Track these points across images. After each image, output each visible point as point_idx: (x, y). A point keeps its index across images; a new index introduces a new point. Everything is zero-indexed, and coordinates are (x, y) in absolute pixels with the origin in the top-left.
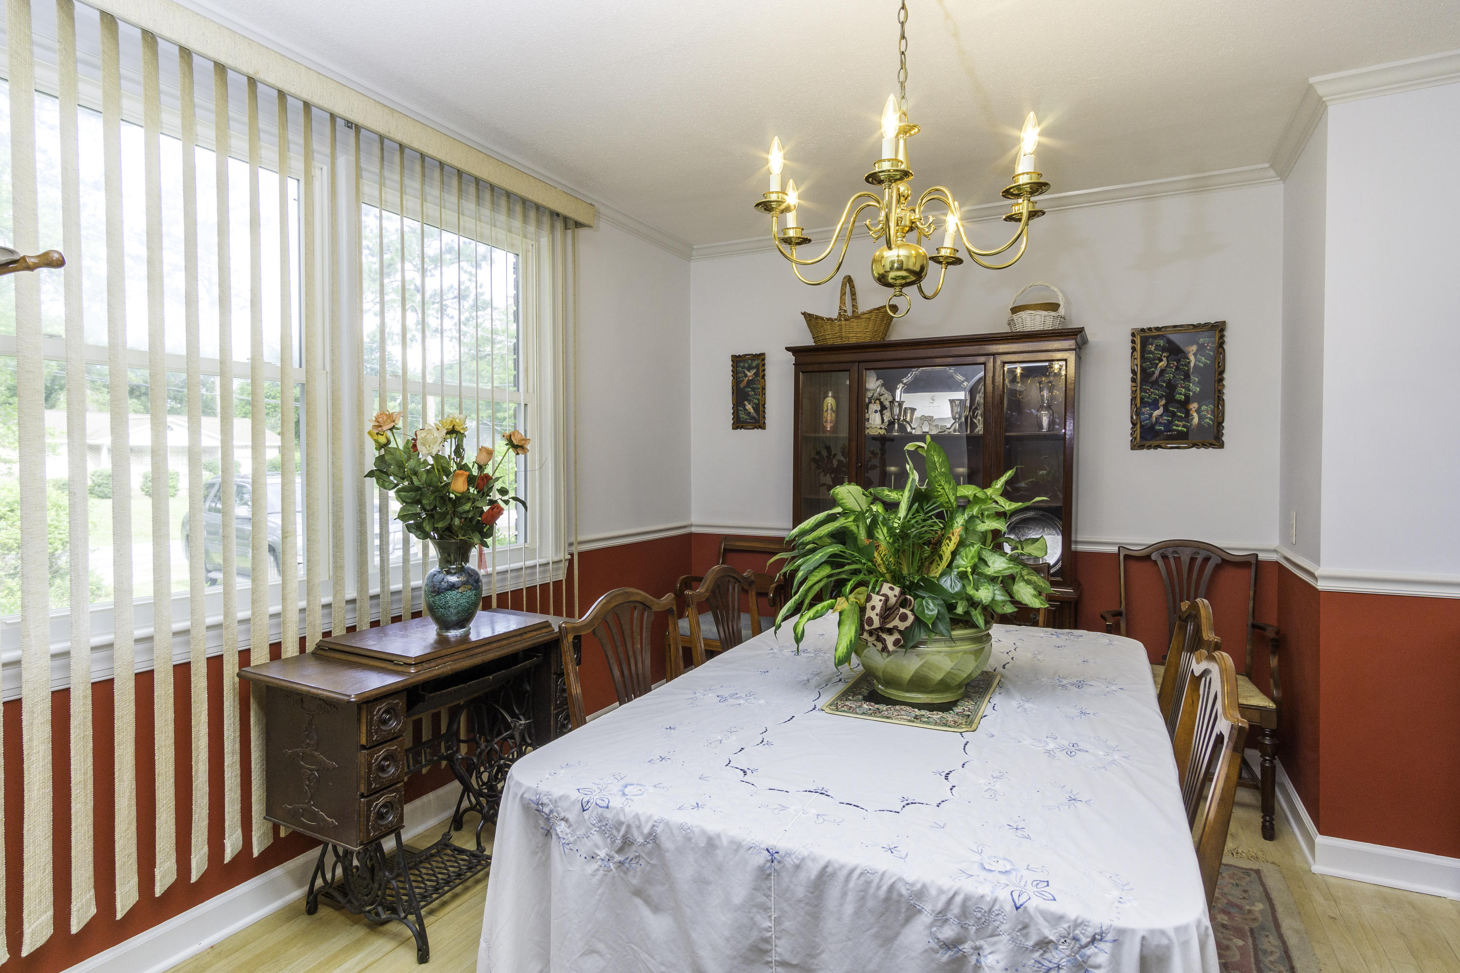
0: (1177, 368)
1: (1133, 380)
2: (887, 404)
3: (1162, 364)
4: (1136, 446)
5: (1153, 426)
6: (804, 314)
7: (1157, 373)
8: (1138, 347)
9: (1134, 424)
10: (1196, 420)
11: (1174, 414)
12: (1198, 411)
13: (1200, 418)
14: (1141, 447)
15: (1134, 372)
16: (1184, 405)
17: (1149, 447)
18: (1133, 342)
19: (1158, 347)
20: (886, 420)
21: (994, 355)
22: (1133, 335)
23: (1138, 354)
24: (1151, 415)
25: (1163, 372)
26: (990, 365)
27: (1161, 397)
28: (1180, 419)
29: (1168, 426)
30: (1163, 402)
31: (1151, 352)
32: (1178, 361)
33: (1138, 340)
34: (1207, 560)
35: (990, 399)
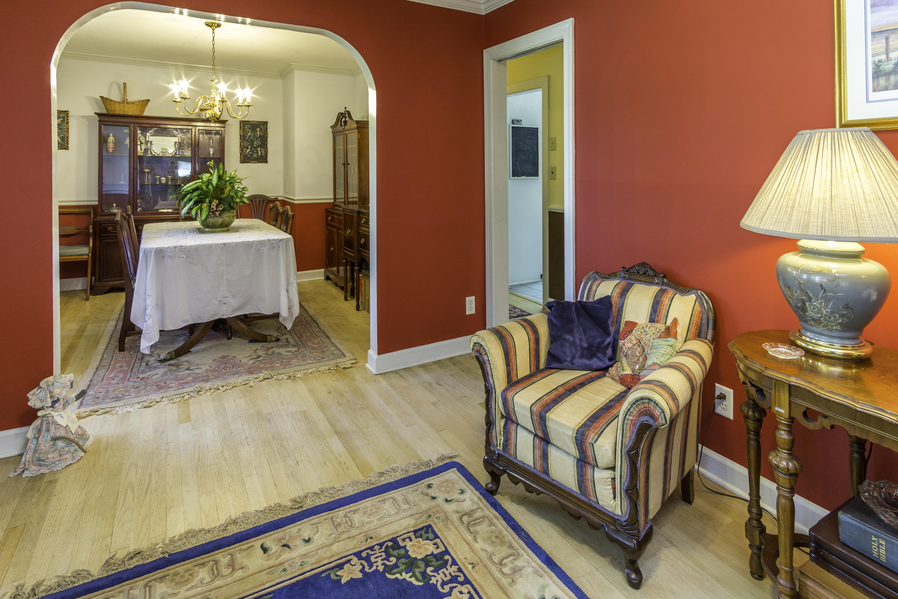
0: (254, 136)
1: (241, 139)
2: (143, 141)
3: (249, 134)
4: (242, 162)
5: (247, 155)
6: (102, 97)
7: (248, 137)
8: (242, 127)
9: (241, 154)
10: (260, 154)
11: (253, 151)
12: (260, 151)
13: (261, 153)
14: (243, 162)
15: (240, 136)
16: (256, 148)
17: (246, 163)
18: (240, 125)
19: (248, 128)
20: (143, 149)
21: (195, 126)
22: (240, 122)
23: (242, 129)
24: (246, 151)
25: (250, 136)
26: (194, 130)
27: (249, 145)
28: (255, 153)
29: (252, 155)
30: (250, 147)
31: (246, 129)
32: (254, 133)
33: (242, 125)
34: (264, 201)
35: (193, 143)
